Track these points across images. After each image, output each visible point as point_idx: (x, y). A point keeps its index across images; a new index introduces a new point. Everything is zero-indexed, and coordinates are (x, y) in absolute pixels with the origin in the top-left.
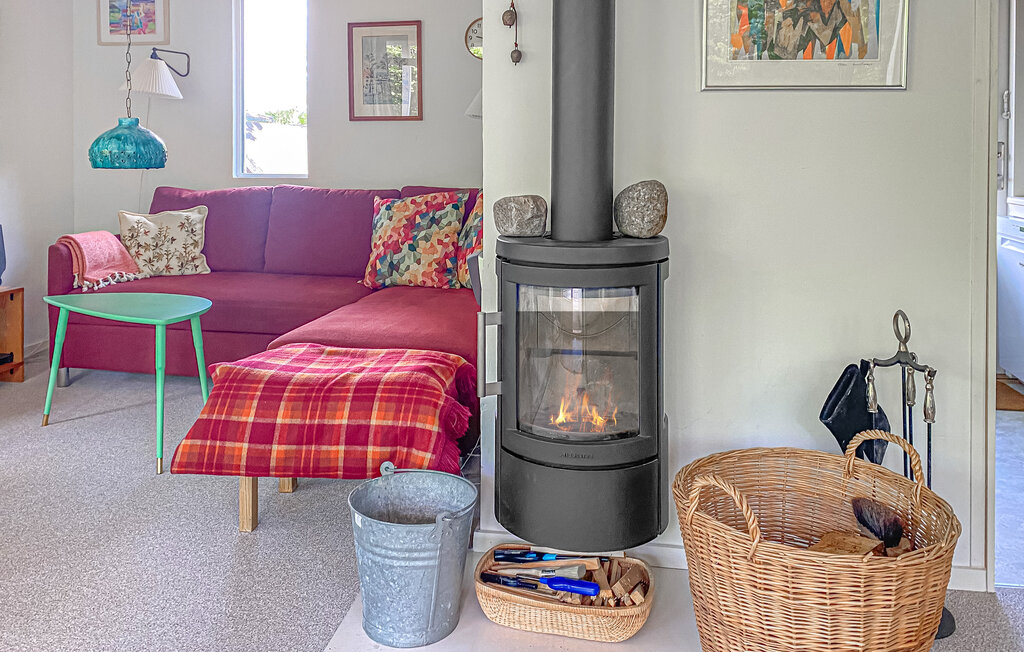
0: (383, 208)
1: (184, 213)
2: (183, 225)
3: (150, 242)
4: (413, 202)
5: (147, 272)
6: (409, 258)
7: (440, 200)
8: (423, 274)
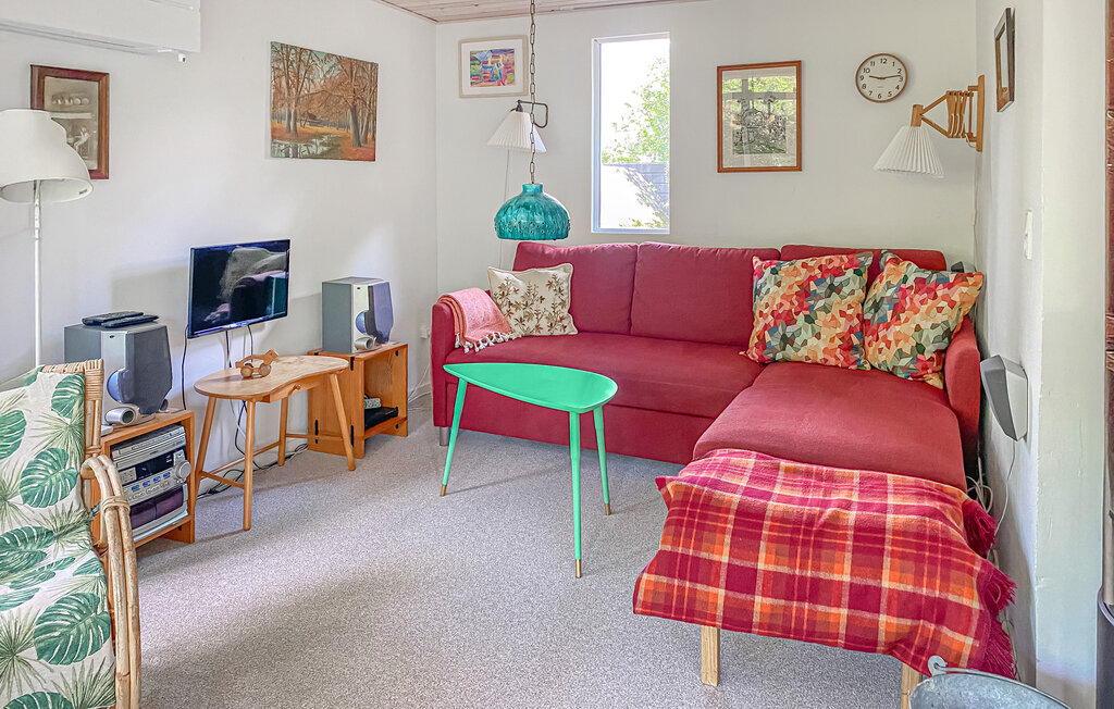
0: (767, 272)
1: (550, 272)
2: (550, 284)
3: (520, 300)
4: (804, 265)
5: (519, 332)
6: (806, 331)
7: (836, 263)
8: (825, 351)
